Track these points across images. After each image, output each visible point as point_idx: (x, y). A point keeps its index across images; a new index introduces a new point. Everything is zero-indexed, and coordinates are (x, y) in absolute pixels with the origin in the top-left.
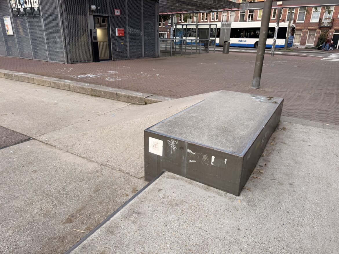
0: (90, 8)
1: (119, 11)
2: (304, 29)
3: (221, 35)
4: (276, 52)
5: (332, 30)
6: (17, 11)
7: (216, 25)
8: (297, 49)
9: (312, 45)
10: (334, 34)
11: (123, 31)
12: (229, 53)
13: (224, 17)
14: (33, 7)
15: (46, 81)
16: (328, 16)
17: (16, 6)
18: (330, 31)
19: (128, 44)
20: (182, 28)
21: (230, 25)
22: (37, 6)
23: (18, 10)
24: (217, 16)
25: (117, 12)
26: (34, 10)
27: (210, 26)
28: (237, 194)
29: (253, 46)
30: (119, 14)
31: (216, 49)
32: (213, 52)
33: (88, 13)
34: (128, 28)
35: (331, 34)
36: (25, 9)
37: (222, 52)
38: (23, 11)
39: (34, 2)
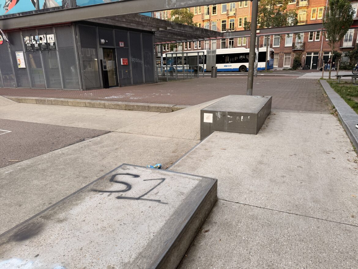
0: (100, 41)
1: (123, 43)
2: (280, 53)
3: (207, 62)
4: (258, 74)
5: (305, 53)
6: (31, 47)
7: (204, 52)
8: (276, 70)
9: (289, 67)
10: (307, 56)
11: (127, 61)
12: (217, 77)
13: (206, 45)
14: (48, 42)
15: (81, 103)
16: (300, 41)
17: (30, 42)
18: (303, 53)
19: (131, 72)
20: (171, 56)
21: (214, 52)
22: (53, 41)
23: (33, 45)
24: (200, 44)
25: (122, 44)
26: (50, 45)
27: (198, 54)
28: (256, 133)
29: (238, 70)
30: (123, 46)
31: (205, 75)
32: (202, 77)
33: (98, 46)
34: (130, 58)
35: (304, 56)
36: (40, 45)
37: (211, 77)
38: (37, 46)
39: (50, 38)
